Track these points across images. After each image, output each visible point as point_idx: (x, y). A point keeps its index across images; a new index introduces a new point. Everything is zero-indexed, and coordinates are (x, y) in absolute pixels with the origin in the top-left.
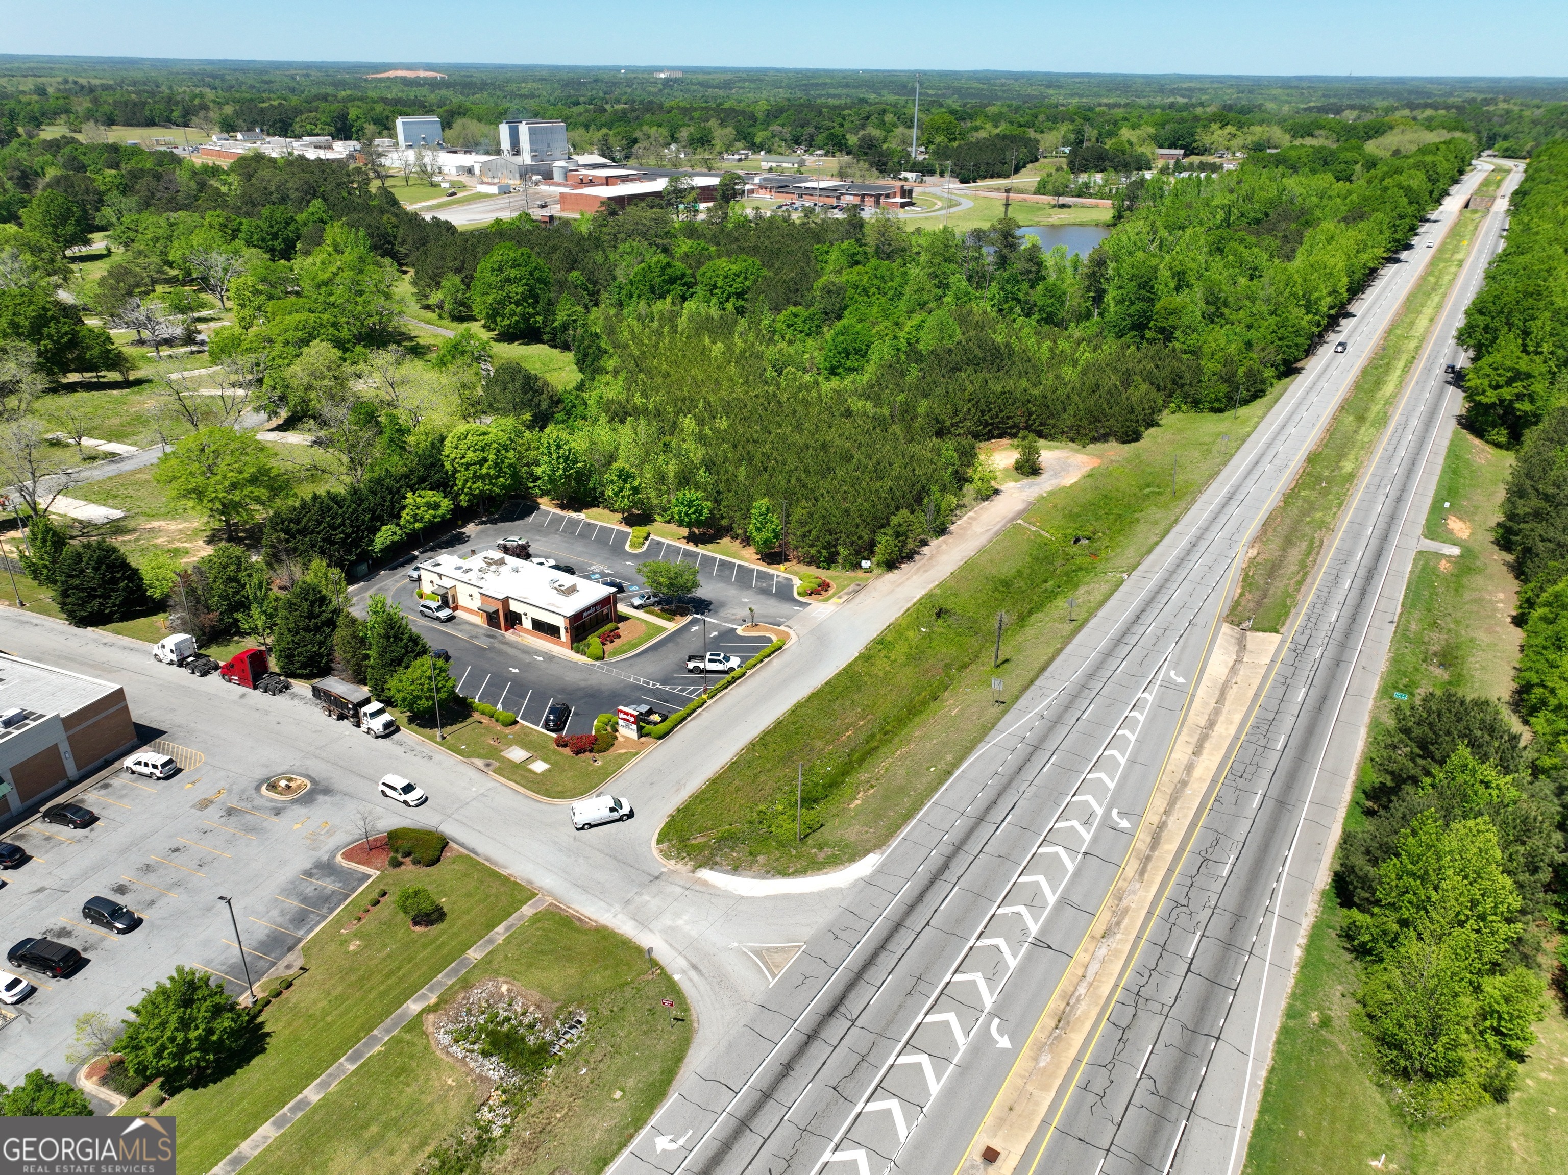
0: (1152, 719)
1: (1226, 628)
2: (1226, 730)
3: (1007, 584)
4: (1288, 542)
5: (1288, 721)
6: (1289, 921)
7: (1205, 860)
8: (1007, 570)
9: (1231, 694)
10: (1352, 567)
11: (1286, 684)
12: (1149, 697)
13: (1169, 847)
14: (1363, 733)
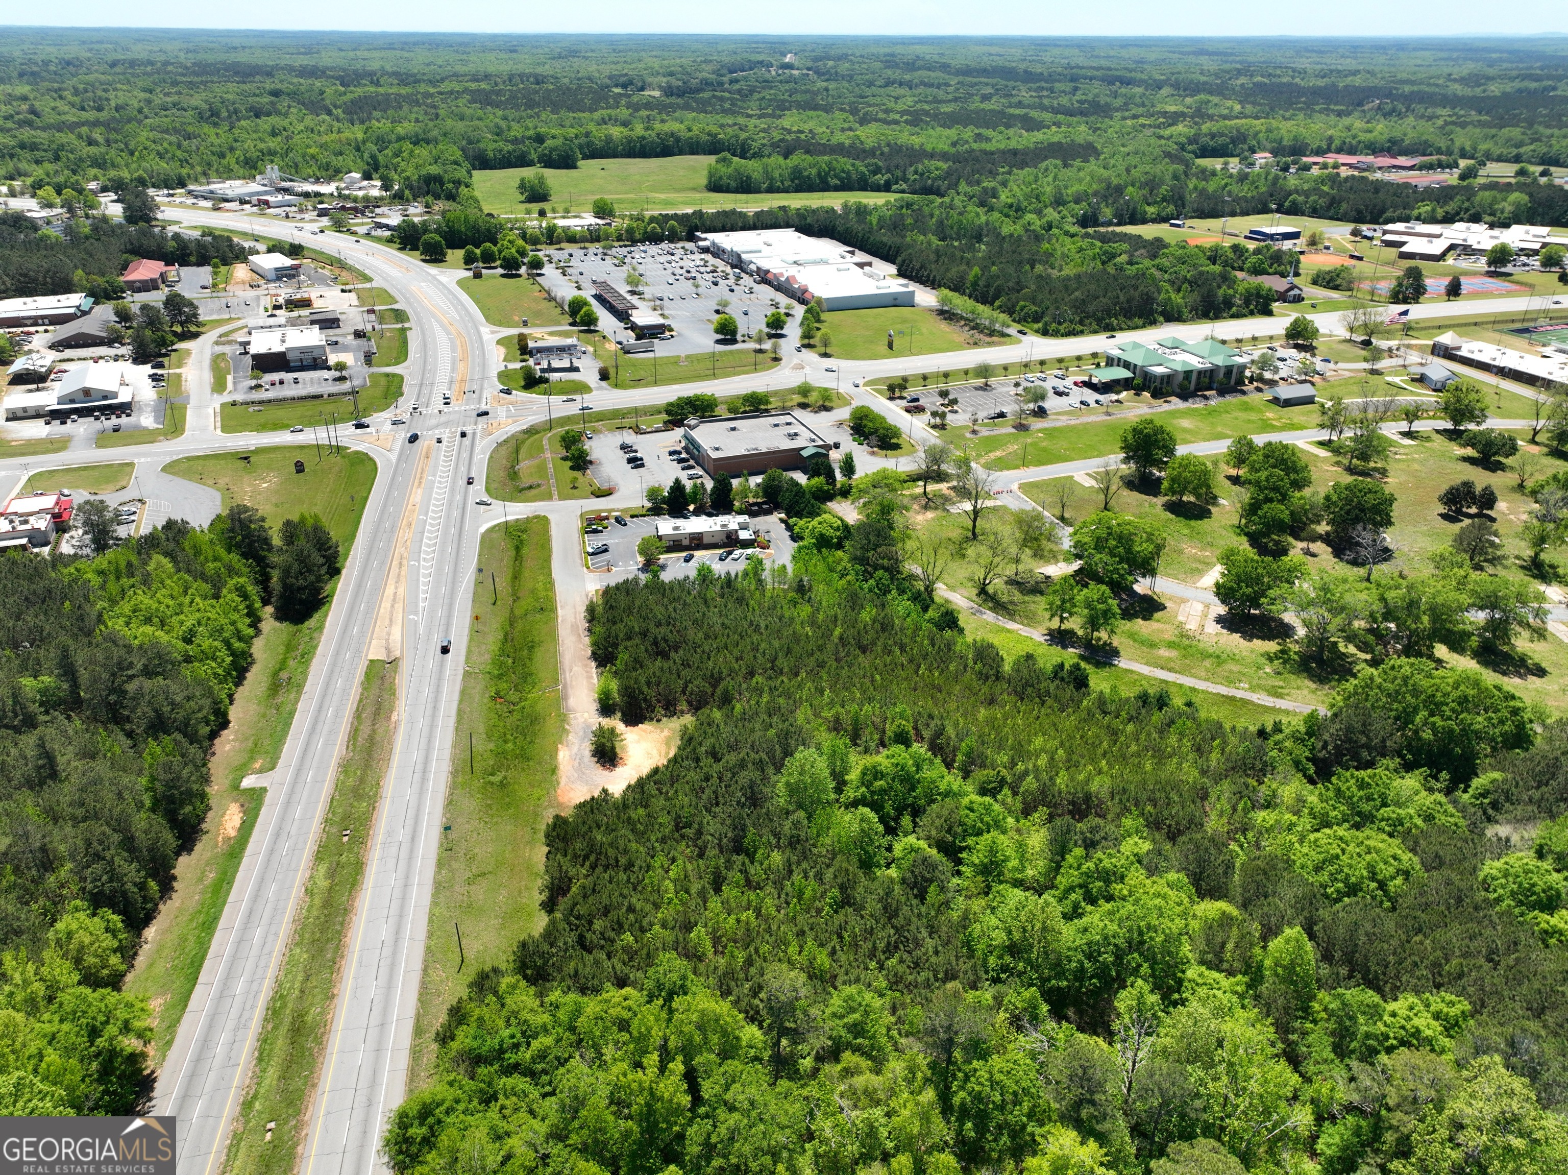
0: (417, 597)
1: (397, 654)
2: (386, 605)
3: (531, 648)
4: (371, 739)
5: (360, 617)
6: (355, 558)
7: (383, 563)
8: (539, 654)
9: (387, 622)
10: (326, 729)
11: (362, 633)
12: (421, 605)
13: (395, 563)
14: (327, 624)
